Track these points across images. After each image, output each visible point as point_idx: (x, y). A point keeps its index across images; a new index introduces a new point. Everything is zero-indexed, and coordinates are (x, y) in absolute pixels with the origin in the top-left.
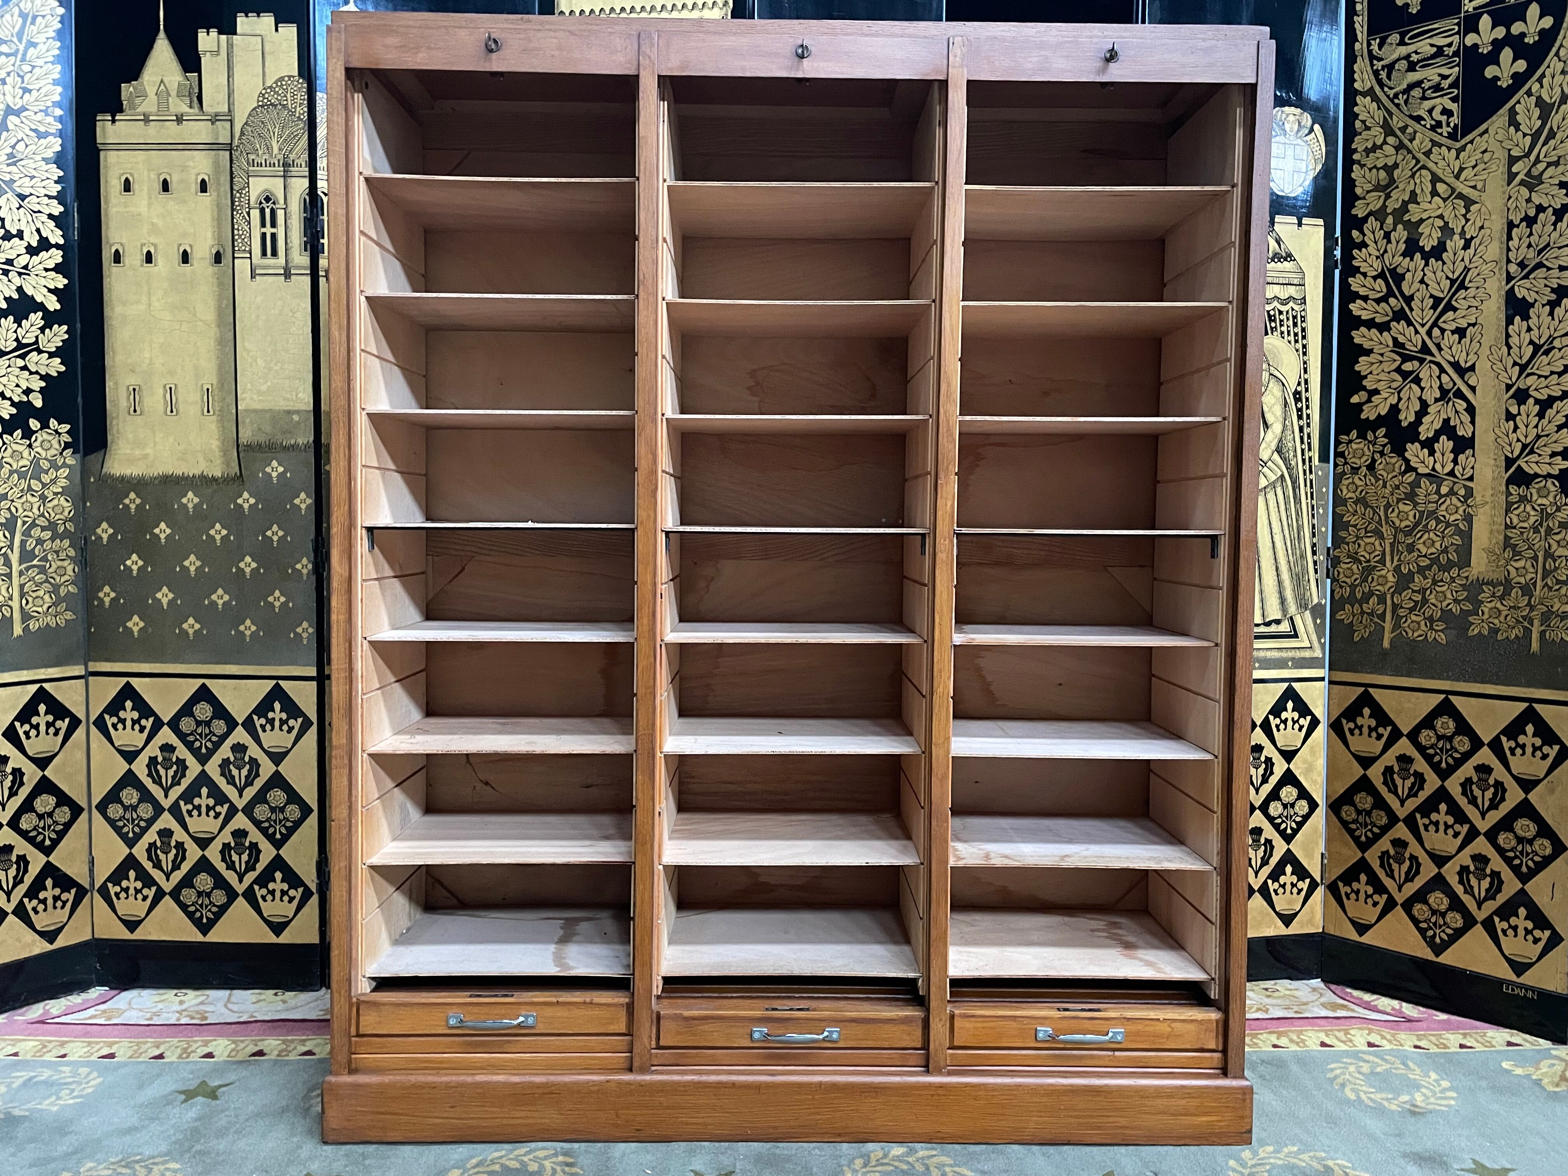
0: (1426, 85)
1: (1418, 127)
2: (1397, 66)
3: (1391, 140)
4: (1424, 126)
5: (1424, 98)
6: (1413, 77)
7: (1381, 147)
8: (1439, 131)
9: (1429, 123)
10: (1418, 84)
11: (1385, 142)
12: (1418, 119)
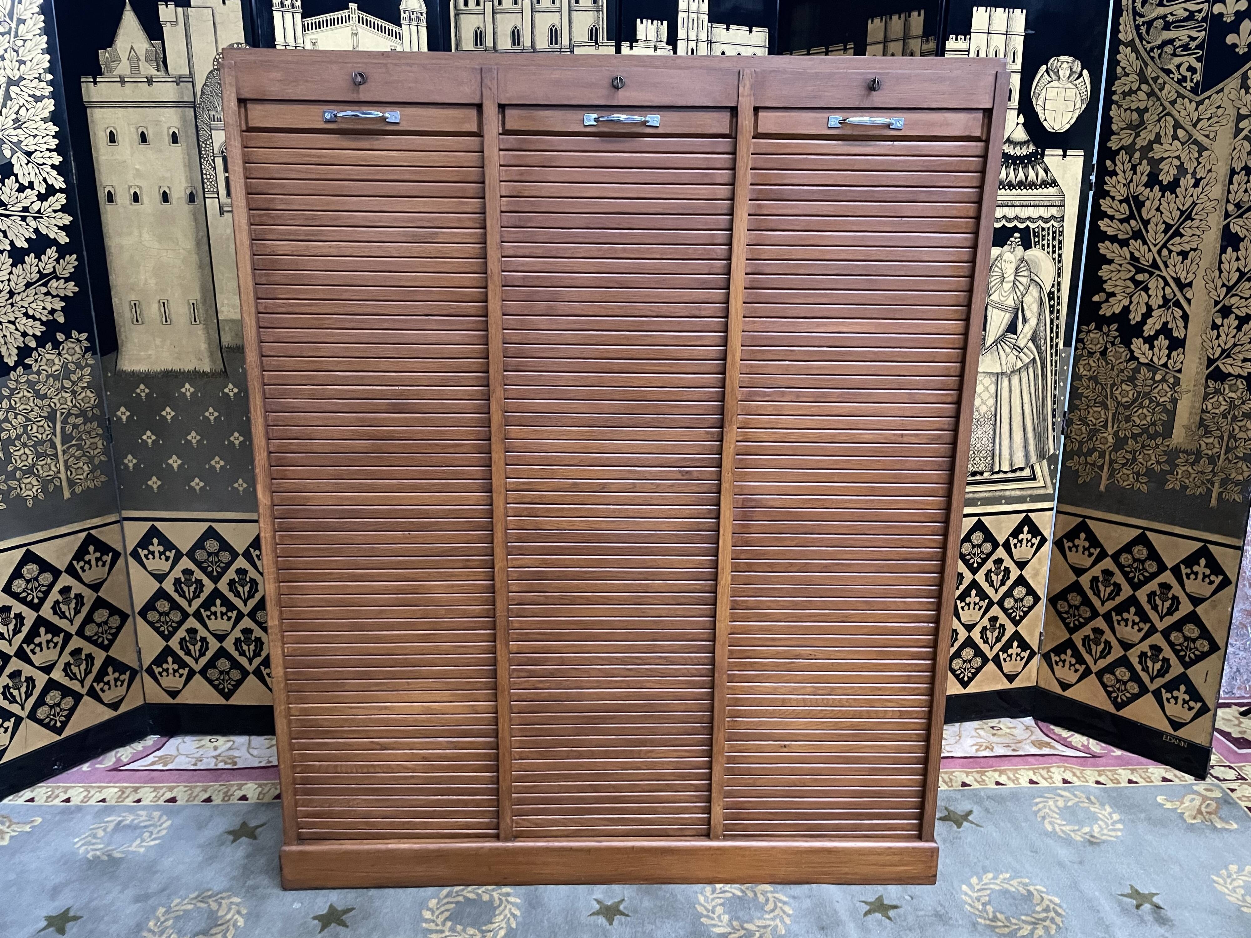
0: (1178, 44)
1: (1167, 78)
2: (1155, 24)
3: (1144, 87)
4: (1173, 79)
5: (1174, 55)
6: (1167, 35)
7: (1135, 92)
8: (1184, 84)
9: (1177, 76)
10: (1171, 42)
11: (1139, 89)
12: (1168, 72)
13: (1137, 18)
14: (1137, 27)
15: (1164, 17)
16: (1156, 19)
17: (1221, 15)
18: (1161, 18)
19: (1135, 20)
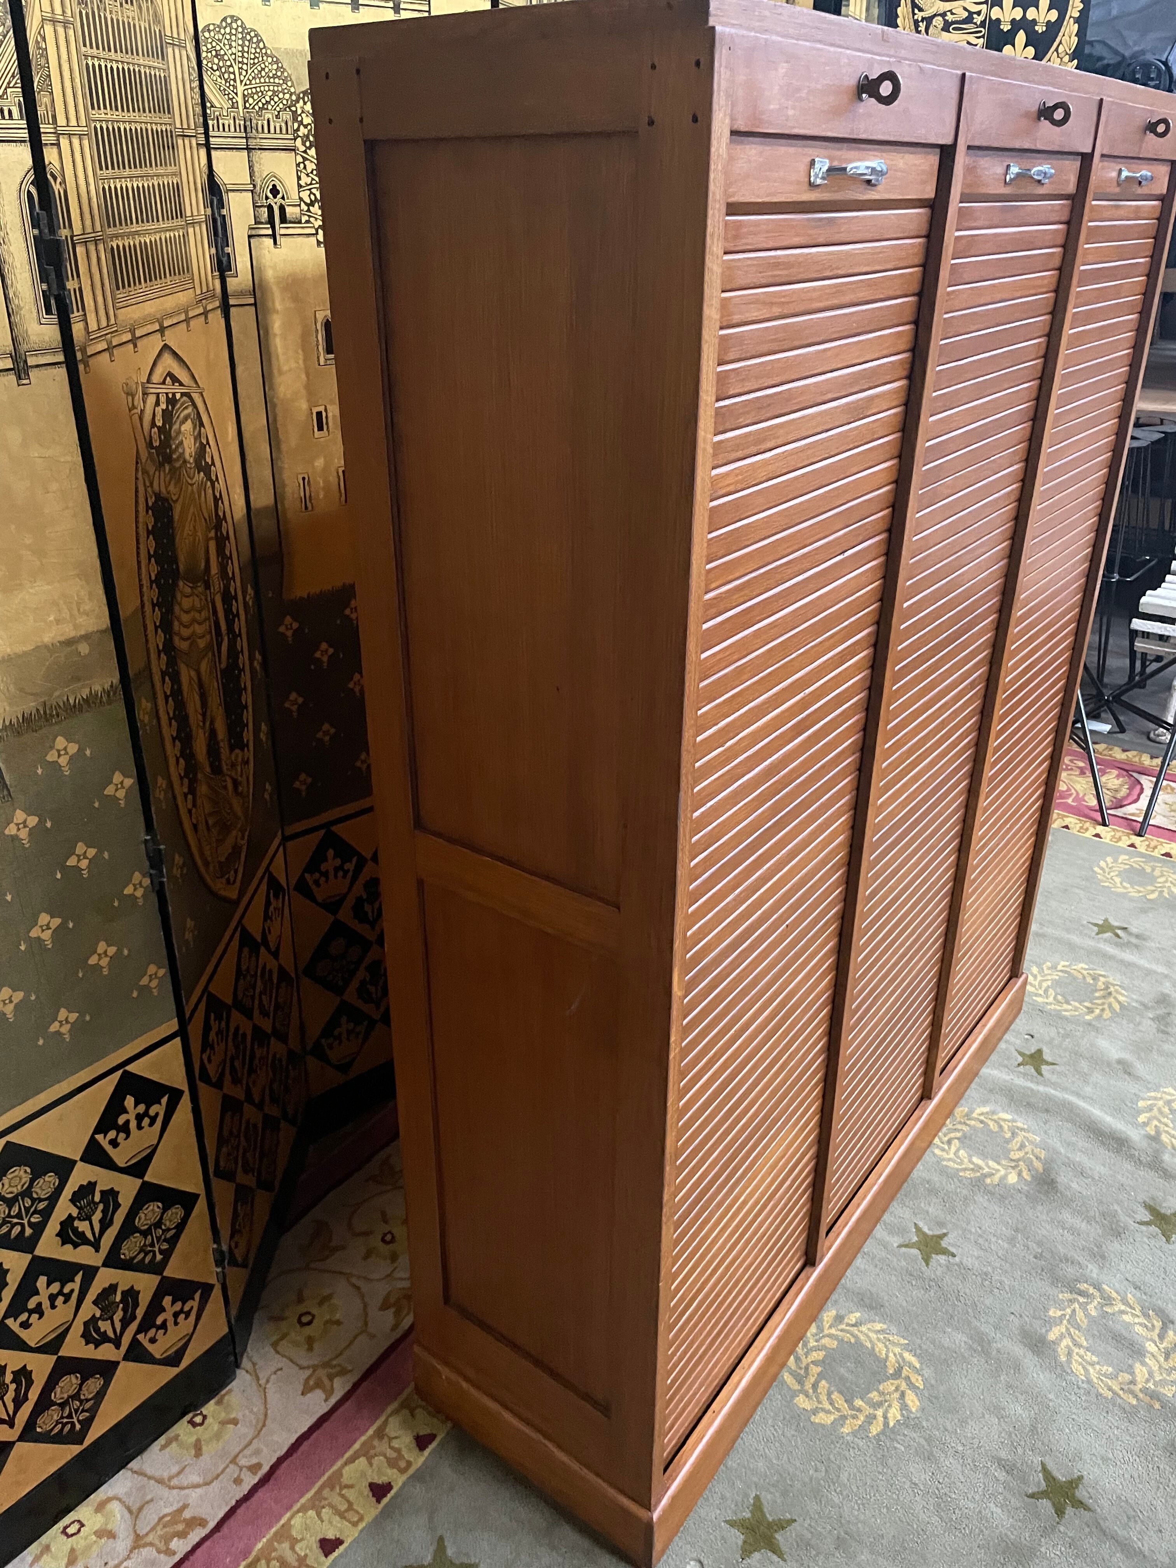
2: (934, 22)
13: (916, 11)
14: (916, 23)
15: (943, 15)
16: (935, 15)
17: (998, 21)
18: (939, 15)
19: (914, 14)
